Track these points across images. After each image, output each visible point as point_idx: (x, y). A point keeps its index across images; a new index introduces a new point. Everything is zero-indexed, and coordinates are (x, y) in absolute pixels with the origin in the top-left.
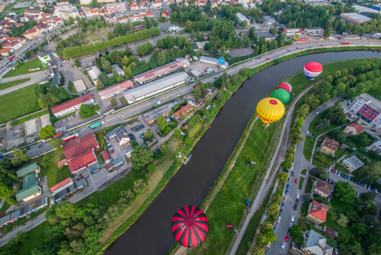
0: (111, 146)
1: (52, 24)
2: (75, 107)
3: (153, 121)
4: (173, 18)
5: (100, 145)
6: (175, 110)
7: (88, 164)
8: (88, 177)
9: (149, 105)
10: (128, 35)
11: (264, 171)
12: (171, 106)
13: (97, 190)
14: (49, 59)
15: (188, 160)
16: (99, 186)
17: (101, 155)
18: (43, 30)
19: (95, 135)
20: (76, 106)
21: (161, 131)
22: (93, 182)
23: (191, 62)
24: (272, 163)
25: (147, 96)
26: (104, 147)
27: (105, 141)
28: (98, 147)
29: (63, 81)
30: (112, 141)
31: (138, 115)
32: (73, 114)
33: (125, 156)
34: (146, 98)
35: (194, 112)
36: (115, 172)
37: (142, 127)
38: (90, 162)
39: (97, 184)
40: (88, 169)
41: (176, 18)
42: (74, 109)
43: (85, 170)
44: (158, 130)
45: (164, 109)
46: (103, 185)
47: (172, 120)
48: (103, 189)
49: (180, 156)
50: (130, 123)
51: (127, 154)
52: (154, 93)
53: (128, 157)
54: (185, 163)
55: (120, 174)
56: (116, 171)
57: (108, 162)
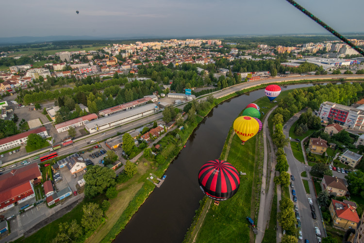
0: (59, 176)
1: (20, 82)
2: (21, 141)
3: (118, 145)
4: (141, 74)
5: (44, 176)
6: (143, 133)
7: (18, 199)
8: (14, 218)
9: (115, 132)
10: (96, 83)
11: (259, 181)
12: (139, 130)
13: (22, 235)
14: (6, 104)
15: (162, 181)
16: (28, 229)
17: (43, 187)
18: (8, 86)
19: (39, 166)
20: (22, 139)
21: (127, 154)
22: (20, 225)
23: (159, 98)
24: (265, 171)
25: (112, 125)
26: (49, 177)
27: (52, 171)
28: (40, 177)
29: (16, 120)
30: (61, 171)
31: (99, 142)
32: (17, 149)
33: (77, 185)
34: (110, 127)
35: (165, 134)
36: (59, 207)
37: (105, 152)
38: (23, 197)
39: (24, 227)
40: (17, 207)
41: (144, 73)
42: (20, 143)
43: (12, 209)
44: (123, 153)
45: (131, 133)
46: (35, 228)
47: (140, 142)
48: (34, 232)
49: (152, 178)
50: (89, 150)
51: (79, 182)
52: (120, 122)
53: (81, 185)
54: (158, 186)
55: (66, 208)
56: (60, 205)
57: (50, 194)
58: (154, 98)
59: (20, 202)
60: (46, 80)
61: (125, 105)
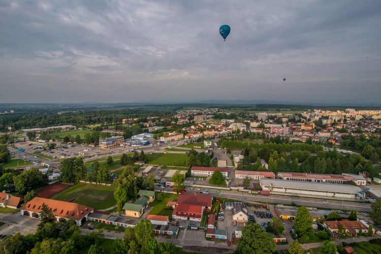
0: (223, 215)
1: (224, 131)
2: (209, 173)
3: (289, 217)
4: (345, 145)
5: (212, 208)
6: (328, 219)
7: (191, 216)
8: (183, 229)
9: (290, 200)
10: (284, 143)
12: (322, 212)
13: (182, 247)
14: (210, 144)
16: (187, 245)
17: (208, 218)
18: (216, 132)
19: (212, 199)
20: (210, 172)
21: (297, 232)
22: (184, 237)
23: (368, 182)
25: (288, 191)
26: (216, 211)
27: (219, 208)
28: (210, 208)
29: (212, 157)
30: (226, 212)
31: (269, 203)
32: (205, 178)
33: (234, 234)
34: (286, 193)
35: (370, 238)
36: (212, 243)
37: (271, 216)
38: (194, 216)
39: (185, 241)
40: (188, 222)
41: (349, 146)
42: (208, 174)
43: (185, 221)
44: (293, 230)
45: (310, 210)
46: (192, 248)
47: (320, 228)
48: (188, 251)
50: (256, 206)
51: (236, 232)
52: (299, 192)
53: (237, 236)
55: (217, 248)
56: (213, 242)
57: (211, 226)
58: (361, 180)
59: (191, 219)
60: (241, 133)
61: (311, 175)
